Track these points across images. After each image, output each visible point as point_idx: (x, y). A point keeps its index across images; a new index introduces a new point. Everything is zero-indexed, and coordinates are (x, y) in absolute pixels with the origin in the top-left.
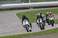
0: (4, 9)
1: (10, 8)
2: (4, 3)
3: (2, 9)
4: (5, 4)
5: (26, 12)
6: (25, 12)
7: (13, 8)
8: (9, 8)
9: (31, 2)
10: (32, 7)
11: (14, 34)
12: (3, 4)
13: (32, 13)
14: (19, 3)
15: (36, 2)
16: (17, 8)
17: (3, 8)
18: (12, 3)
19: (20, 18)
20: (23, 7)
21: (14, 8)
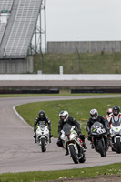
5: (49, 102)
6: (45, 103)
7: (9, 87)
9: (64, 73)
10: (66, 88)
11: (7, 172)
13: (66, 106)
14: (28, 73)
15: (81, 71)
16: (21, 87)
18: (6, 73)
19: (28, 121)
20: (38, 87)
21: (12, 87)
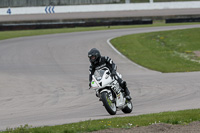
0: (61, 23)
1: (83, 20)
2: (62, 2)
3: (55, 21)
4: (65, 5)
8: (79, 20)
9: (154, 1)
12: (59, 4)
13: (166, 37)
14: (115, 2)
16: (109, 19)
17: (58, 21)
18: (91, 3)
